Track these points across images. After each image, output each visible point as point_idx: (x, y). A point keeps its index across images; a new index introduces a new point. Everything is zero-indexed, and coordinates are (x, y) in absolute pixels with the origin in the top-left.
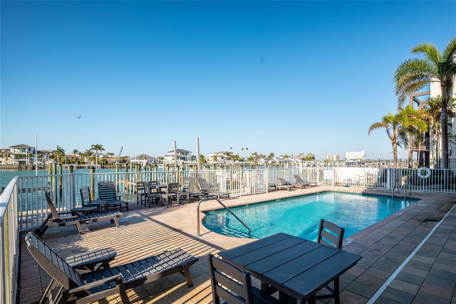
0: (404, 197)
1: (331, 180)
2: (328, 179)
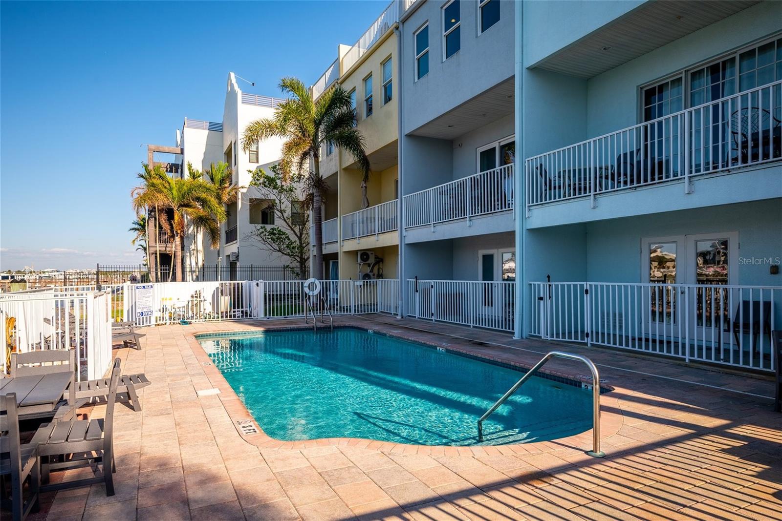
0: (331, 327)
1: (149, 313)
2: (145, 310)
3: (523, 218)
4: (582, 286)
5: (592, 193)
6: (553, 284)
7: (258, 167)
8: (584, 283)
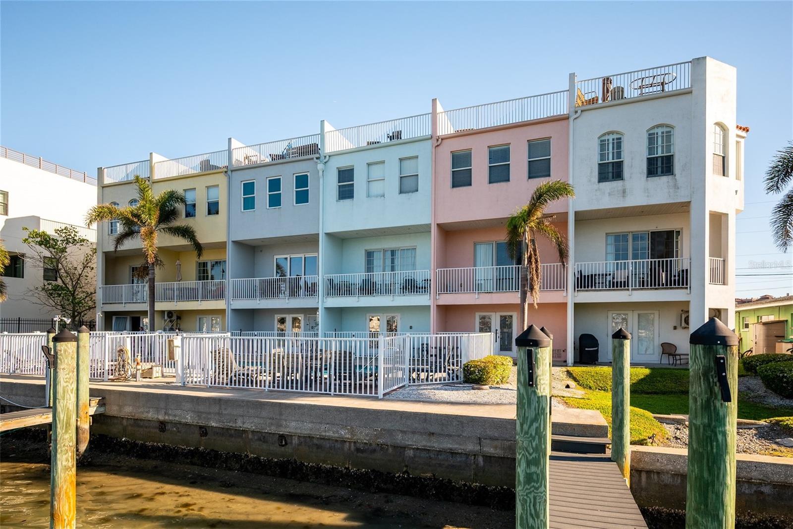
3: (323, 302)
4: (352, 333)
5: (357, 295)
6: (337, 333)
7: (7, 220)
8: (352, 332)
